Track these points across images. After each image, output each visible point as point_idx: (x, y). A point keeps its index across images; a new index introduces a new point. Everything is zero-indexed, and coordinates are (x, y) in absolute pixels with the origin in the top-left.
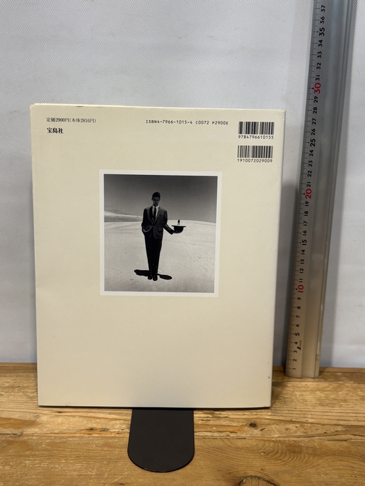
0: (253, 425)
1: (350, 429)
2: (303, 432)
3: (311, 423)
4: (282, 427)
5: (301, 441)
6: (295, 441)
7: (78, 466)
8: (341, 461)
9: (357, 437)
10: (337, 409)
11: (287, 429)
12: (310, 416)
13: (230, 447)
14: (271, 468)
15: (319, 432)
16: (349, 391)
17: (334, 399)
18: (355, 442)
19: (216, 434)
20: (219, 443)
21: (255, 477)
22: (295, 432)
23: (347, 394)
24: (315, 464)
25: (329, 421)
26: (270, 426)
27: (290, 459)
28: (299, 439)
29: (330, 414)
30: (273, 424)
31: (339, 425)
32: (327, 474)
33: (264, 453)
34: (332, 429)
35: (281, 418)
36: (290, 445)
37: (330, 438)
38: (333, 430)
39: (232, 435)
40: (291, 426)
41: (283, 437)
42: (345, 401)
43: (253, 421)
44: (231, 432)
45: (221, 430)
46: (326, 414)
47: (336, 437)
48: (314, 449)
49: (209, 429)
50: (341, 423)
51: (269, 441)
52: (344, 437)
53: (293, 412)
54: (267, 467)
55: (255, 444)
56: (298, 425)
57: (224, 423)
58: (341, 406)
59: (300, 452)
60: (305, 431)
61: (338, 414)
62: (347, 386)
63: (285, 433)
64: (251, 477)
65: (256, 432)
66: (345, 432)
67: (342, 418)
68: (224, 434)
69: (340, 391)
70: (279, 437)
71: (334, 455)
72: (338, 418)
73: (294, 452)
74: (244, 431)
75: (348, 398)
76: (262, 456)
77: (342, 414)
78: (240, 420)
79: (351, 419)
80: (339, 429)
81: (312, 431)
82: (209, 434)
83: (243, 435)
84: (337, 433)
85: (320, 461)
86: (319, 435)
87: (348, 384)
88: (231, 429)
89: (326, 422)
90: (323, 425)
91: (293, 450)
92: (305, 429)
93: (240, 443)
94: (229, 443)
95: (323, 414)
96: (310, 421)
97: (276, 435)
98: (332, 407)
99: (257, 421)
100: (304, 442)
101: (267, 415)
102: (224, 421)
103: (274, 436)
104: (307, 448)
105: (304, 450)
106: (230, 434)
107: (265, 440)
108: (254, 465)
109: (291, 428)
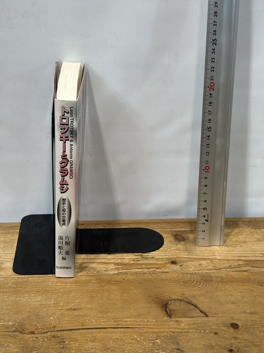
0: (174, 263)
1: (249, 263)
2: (212, 266)
3: (219, 259)
4: (196, 263)
5: (212, 273)
6: (207, 273)
7: (39, 298)
8: (243, 286)
9: (254, 268)
10: (239, 248)
11: (200, 265)
12: (217, 255)
13: (157, 279)
14: (190, 292)
15: (225, 266)
16: (248, 235)
17: (236, 241)
18: (254, 272)
19: (145, 270)
20: (148, 277)
21: (178, 300)
22: (206, 266)
23: (246, 237)
24: (223, 289)
25: (233, 257)
26: (187, 263)
27: (204, 286)
28: (210, 271)
29: (233, 252)
30: (189, 261)
31: (241, 260)
32: (233, 296)
33: (183, 282)
34: (236, 263)
35: (195, 257)
36: (203, 276)
37: (234, 269)
39: (158, 270)
41: (198, 270)
42: (245, 242)
43: (173, 260)
44: (157, 268)
45: (149, 267)
46: (230, 252)
47: (239, 269)
48: (222, 278)
49: (140, 267)
50: (242, 258)
51: (187, 273)
52: (245, 269)
53: (204, 252)
54: (186, 292)
55: (176, 276)
56: (209, 261)
57: (151, 262)
58: (241, 246)
59: (211, 281)
60: (214, 265)
61: (239, 252)
62: (246, 232)
63: (199, 267)
64: (174, 300)
65: (176, 267)
66: (246, 265)
67: (243, 255)
68: (151, 270)
69: (241, 235)
70: (194, 270)
71: (238, 282)
72: (240, 255)
73: (206, 281)
74: (167, 267)
75: (247, 240)
76: (182, 284)
77: (242, 252)
78: (164, 260)
79: (249, 255)
80: (241, 263)
81: (220, 266)
82: (140, 270)
83: (167, 270)
84: (239, 266)
85: (227, 286)
86: (225, 268)
87: (247, 230)
88: (157, 266)
89: (230, 258)
90: (228, 260)
91: (206, 279)
92: (214, 264)
93: (164, 276)
94: (156, 276)
95: (227, 252)
97: (192, 269)
98: (235, 247)
99: (177, 260)
100: (214, 273)
101: (184, 255)
102: (151, 260)
103: (190, 270)
104: (217, 277)
105: (214, 279)
106: (156, 270)
107: (183, 273)
108: (176, 291)
109: (203, 263)
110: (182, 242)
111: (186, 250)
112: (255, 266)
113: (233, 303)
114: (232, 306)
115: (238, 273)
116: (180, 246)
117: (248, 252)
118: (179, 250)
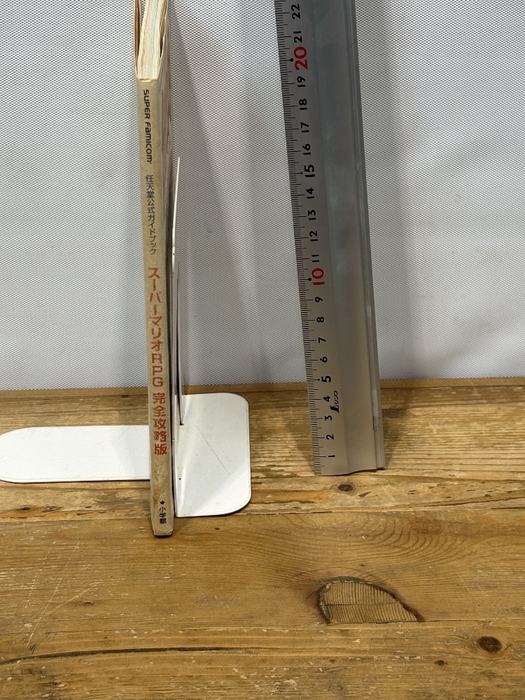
0: (346, 488)
2: (443, 496)
3: (460, 480)
4: (403, 489)
5: (440, 512)
6: (427, 513)
8: (518, 544)
10: (512, 453)
11: (412, 492)
12: (458, 468)
13: (301, 528)
14: (378, 561)
15: (475, 495)
17: (507, 435)
19: (272, 507)
20: (278, 522)
21: (349, 579)
22: (428, 497)
24: (466, 552)
25: (495, 475)
26: (378, 488)
27: (418, 545)
28: (436, 509)
29: (498, 462)
30: (385, 484)
31: (515, 481)
32: (490, 569)
33: (367, 535)
34: (501, 489)
35: (401, 473)
36: (418, 520)
37: (496, 504)
38: (503, 491)
39: (304, 507)
40: (419, 487)
41: (404, 506)
43: (345, 481)
44: (302, 502)
45: (284, 498)
46: (489, 462)
47: (509, 503)
48: (465, 525)
49: (259, 499)
50: (520, 477)
51: (378, 514)
52: (523, 502)
53: (424, 461)
54: (372, 561)
55: (348, 520)
56: (434, 485)
57: (288, 487)
58: (519, 447)
59: (437, 532)
60: (447, 494)
61: (513, 462)
63: (409, 499)
64: (342, 579)
65: (351, 499)
67: (521, 469)
68: (288, 506)
69: (519, 420)
70: (397, 507)
71: (505, 534)
72: (513, 469)
73: (425, 532)
74: (328, 498)
76: (363, 541)
77: (520, 462)
78: (322, 481)
80: (515, 488)
81: (461, 494)
82: (260, 507)
83: (326, 506)
84: (510, 495)
85: (477, 546)
86: (474, 501)
88: (302, 497)
89: (489, 476)
90: (483, 482)
91: (424, 529)
92: (448, 491)
93: (319, 521)
94: (297, 522)
96: (458, 475)
97: (389, 504)
98: (502, 449)
99: (354, 481)
100: (444, 513)
102: (290, 483)
103: (386, 505)
104: (451, 524)
105: (445, 527)
106: (300, 505)
107: (368, 514)
108: (347, 558)
109: (420, 489)
113: (488, 587)
114: (485, 595)
115: (507, 511)
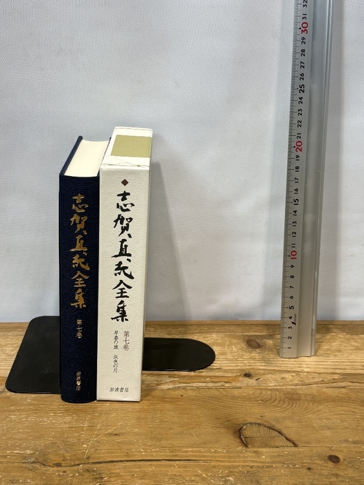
0: (248, 375)
1: (347, 377)
2: (299, 381)
3: (307, 372)
4: (278, 377)
6: (292, 389)
7: (68, 419)
8: (342, 406)
9: (355, 384)
10: (332, 358)
11: (283, 378)
12: (305, 366)
13: (227, 396)
14: (271, 414)
15: (316, 380)
16: (342, 341)
17: (328, 350)
18: (354, 389)
19: (210, 385)
20: (214, 393)
21: (255, 424)
22: (291, 381)
23: (341, 345)
24: (316, 410)
25: (325, 370)
26: (265, 376)
27: (290, 406)
28: (298, 387)
29: (326, 363)
30: (268, 374)
31: (336, 373)
32: (329, 419)
33: (262, 401)
34: (329, 377)
35: (276, 368)
36: (288, 393)
37: (328, 385)
39: (227, 385)
40: (286, 375)
41: (280, 386)
42: (339, 351)
43: (247, 372)
44: (226, 382)
45: (216, 380)
46: (322, 363)
47: (334, 385)
48: (313, 396)
49: (203, 380)
50: (338, 371)
51: (267, 389)
52: (342, 384)
53: (287, 363)
54: (266, 414)
55: (251, 392)
56: (294, 374)
57: (217, 374)
58: (335, 356)
59: (299, 399)
60: (301, 380)
61: (333, 363)
62: (340, 338)
63: (282, 382)
64: (251, 423)
65: (252, 382)
66: (343, 380)
67: (338, 367)
68: (218, 384)
69: (334, 342)
70: (276, 386)
71: (334, 401)
72: (334, 367)
73: (292, 399)
74: (239, 380)
75: (342, 348)
76: (260, 403)
77: (337, 363)
78: (235, 371)
79: (347, 367)
80: (336, 377)
81: (309, 380)
82: (204, 385)
83: (239, 385)
84: (335, 381)
85: (321, 407)
86: (316, 383)
87: (341, 336)
88: (226, 380)
89: (322, 371)
90: (319, 374)
92: (301, 378)
93: (236, 392)
94: (224, 393)
96: (306, 370)
97: (272, 384)
98: (327, 357)
99: (252, 372)
100: (302, 390)
101: (260, 366)
102: (218, 372)
103: (270, 385)
104: (306, 395)
105: (303, 397)
106: (225, 384)
107: (261, 389)
108: (253, 413)
109: (287, 377)
110: (257, 350)
111: (263, 359)
112: (355, 380)
113: (329, 429)
114: (328, 433)
115: (334, 389)
116: (256, 354)
117: (345, 364)
118: (254, 359)
